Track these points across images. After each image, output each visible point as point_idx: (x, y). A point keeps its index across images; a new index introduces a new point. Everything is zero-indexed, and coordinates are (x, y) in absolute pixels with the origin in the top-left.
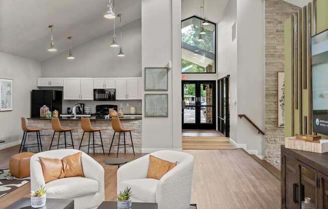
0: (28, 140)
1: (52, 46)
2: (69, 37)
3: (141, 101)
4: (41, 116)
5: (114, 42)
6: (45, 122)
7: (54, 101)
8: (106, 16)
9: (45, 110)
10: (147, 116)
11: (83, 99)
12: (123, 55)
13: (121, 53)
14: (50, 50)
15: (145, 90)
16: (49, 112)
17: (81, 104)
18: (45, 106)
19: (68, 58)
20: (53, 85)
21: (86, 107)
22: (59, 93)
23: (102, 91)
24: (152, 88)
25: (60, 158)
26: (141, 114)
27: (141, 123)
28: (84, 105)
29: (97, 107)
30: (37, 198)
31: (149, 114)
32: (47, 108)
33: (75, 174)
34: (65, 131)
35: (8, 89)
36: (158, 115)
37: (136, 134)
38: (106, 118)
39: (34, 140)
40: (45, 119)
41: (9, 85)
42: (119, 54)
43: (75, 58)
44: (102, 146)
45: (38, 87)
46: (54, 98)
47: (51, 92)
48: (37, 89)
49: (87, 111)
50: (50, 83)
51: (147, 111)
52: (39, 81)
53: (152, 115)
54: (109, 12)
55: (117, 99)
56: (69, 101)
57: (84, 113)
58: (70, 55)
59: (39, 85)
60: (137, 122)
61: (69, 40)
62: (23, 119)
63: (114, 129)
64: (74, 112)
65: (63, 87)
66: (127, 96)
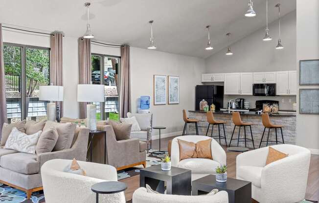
0: (190, 130)
1: (209, 45)
2: (228, 34)
3: (295, 96)
4: (200, 109)
5: (266, 36)
6: (202, 115)
7: (215, 96)
8: (247, 15)
9: (204, 104)
10: (301, 113)
11: (242, 94)
12: (282, 48)
13: (279, 45)
14: (207, 49)
15: (300, 85)
16: (207, 106)
17: (241, 99)
18: (204, 100)
19: (227, 54)
20: (215, 81)
21: (245, 103)
22: (220, 89)
23: (261, 86)
24: (308, 83)
25: (195, 142)
26: (296, 111)
27: (295, 120)
28: (243, 100)
29: (257, 102)
30: (165, 163)
31: (304, 111)
32: (205, 102)
33: (205, 157)
34: (219, 124)
35: (176, 85)
36: (314, 112)
37: (289, 131)
38: (259, 113)
39: (193, 130)
40: (203, 112)
41: (176, 82)
42: (277, 47)
43: (234, 54)
44: (253, 141)
45: (202, 82)
46: (215, 93)
47: (212, 87)
48: (202, 84)
49: (247, 106)
50: (212, 79)
51: (301, 108)
52: (203, 76)
53: (308, 112)
54: (248, 11)
55: (277, 94)
56: (230, 96)
57: (244, 108)
58: (229, 51)
59: (203, 81)
60: (290, 119)
61: (228, 36)
62: (184, 111)
63: (264, 125)
64: (234, 107)
65: (223, 82)
66: (288, 91)
